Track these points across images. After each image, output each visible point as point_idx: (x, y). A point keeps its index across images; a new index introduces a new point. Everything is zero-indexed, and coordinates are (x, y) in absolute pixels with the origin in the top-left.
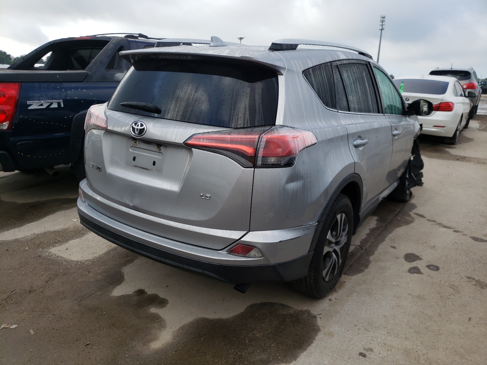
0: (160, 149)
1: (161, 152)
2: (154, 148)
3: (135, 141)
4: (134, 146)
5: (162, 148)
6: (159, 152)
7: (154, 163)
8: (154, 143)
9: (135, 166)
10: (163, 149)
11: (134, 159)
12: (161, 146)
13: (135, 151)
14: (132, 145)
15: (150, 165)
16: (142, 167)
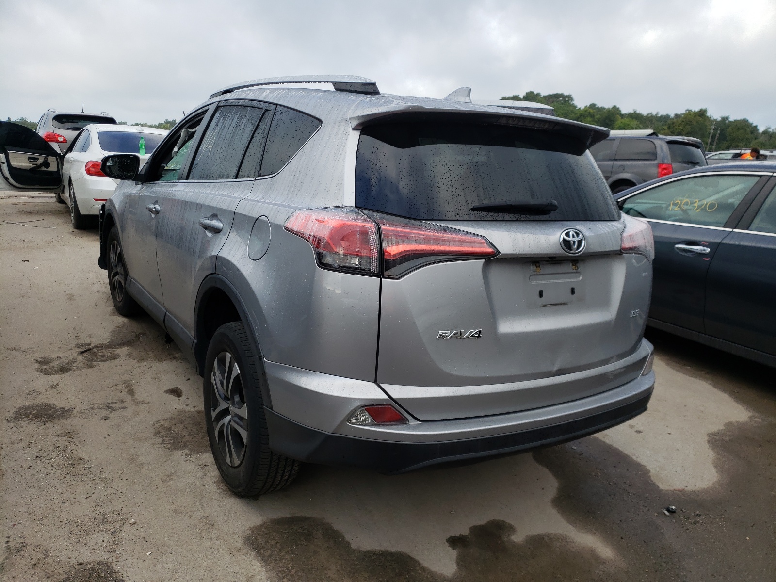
0: (577, 267)
1: (578, 271)
2: (569, 267)
3: (538, 265)
4: (535, 273)
5: (579, 264)
6: (576, 272)
7: (573, 291)
8: (567, 260)
9: (545, 306)
10: (581, 267)
11: (541, 294)
12: (577, 263)
13: (539, 280)
14: (533, 273)
15: (566, 296)
16: (556, 303)
